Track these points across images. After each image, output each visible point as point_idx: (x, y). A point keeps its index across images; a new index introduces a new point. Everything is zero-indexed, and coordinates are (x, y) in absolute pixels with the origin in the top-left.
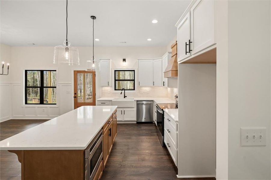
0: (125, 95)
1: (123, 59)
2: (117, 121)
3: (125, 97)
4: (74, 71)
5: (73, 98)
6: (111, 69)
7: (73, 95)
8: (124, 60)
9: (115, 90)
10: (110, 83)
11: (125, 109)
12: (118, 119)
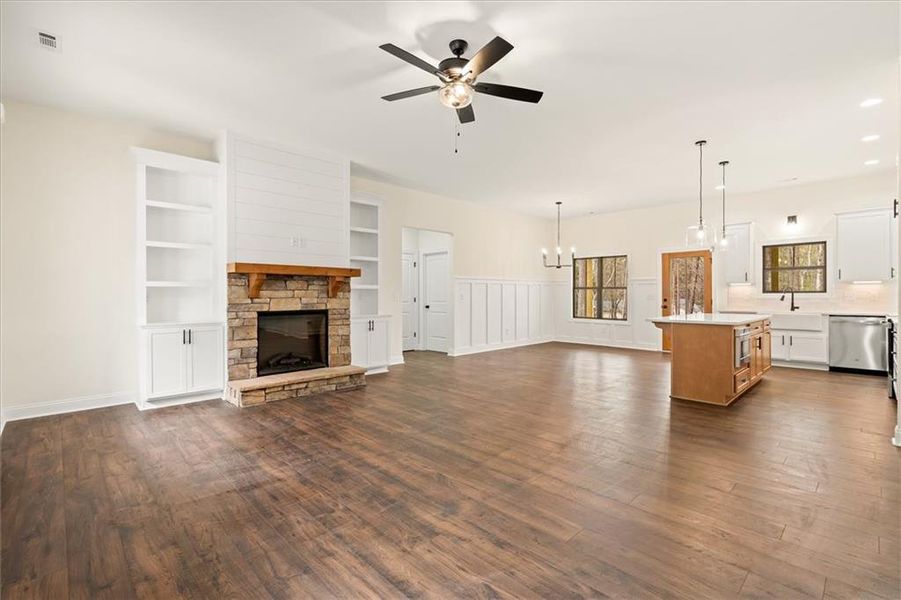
0: (793, 304)
1: (789, 218)
2: (771, 360)
3: (793, 308)
4: (663, 255)
5: (661, 309)
6: (754, 244)
7: (661, 303)
8: (792, 219)
9: (764, 291)
10: (750, 277)
11: (793, 334)
12: (773, 356)
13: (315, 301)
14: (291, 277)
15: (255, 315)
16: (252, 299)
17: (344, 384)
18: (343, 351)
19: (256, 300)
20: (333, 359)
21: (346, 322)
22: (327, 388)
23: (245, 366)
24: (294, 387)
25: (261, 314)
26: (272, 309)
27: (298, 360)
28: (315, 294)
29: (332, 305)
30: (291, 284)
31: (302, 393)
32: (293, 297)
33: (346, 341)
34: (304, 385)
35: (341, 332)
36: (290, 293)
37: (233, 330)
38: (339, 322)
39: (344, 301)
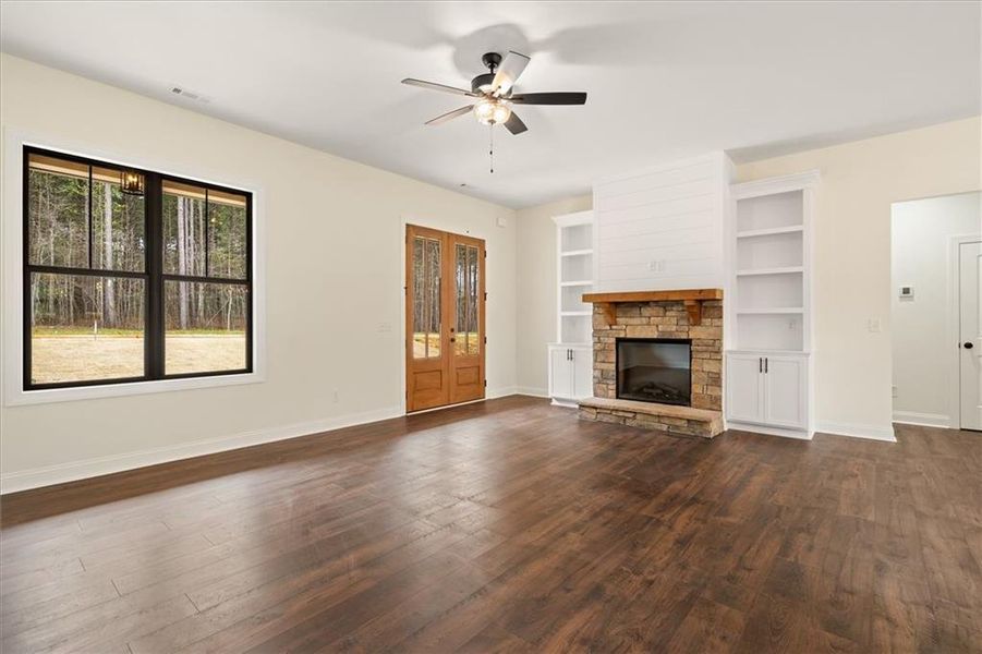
13: (674, 329)
14: (646, 304)
15: (613, 340)
16: (610, 326)
17: (677, 427)
18: (712, 391)
19: (614, 327)
20: (695, 399)
21: (714, 356)
22: (657, 426)
23: (605, 386)
24: (621, 414)
25: (619, 340)
26: (628, 336)
27: (659, 391)
28: (674, 321)
29: (696, 333)
30: (646, 311)
31: (629, 423)
32: (649, 324)
33: (716, 380)
34: (631, 415)
35: (707, 368)
36: (644, 320)
37: (596, 353)
38: (706, 356)
39: (712, 330)
